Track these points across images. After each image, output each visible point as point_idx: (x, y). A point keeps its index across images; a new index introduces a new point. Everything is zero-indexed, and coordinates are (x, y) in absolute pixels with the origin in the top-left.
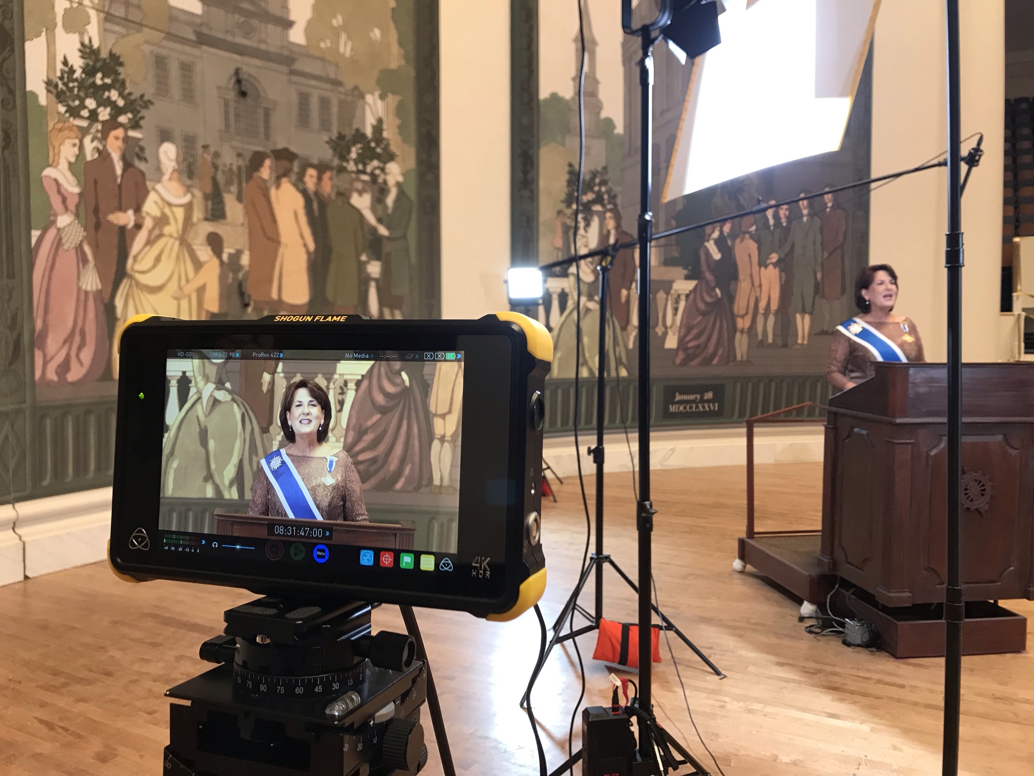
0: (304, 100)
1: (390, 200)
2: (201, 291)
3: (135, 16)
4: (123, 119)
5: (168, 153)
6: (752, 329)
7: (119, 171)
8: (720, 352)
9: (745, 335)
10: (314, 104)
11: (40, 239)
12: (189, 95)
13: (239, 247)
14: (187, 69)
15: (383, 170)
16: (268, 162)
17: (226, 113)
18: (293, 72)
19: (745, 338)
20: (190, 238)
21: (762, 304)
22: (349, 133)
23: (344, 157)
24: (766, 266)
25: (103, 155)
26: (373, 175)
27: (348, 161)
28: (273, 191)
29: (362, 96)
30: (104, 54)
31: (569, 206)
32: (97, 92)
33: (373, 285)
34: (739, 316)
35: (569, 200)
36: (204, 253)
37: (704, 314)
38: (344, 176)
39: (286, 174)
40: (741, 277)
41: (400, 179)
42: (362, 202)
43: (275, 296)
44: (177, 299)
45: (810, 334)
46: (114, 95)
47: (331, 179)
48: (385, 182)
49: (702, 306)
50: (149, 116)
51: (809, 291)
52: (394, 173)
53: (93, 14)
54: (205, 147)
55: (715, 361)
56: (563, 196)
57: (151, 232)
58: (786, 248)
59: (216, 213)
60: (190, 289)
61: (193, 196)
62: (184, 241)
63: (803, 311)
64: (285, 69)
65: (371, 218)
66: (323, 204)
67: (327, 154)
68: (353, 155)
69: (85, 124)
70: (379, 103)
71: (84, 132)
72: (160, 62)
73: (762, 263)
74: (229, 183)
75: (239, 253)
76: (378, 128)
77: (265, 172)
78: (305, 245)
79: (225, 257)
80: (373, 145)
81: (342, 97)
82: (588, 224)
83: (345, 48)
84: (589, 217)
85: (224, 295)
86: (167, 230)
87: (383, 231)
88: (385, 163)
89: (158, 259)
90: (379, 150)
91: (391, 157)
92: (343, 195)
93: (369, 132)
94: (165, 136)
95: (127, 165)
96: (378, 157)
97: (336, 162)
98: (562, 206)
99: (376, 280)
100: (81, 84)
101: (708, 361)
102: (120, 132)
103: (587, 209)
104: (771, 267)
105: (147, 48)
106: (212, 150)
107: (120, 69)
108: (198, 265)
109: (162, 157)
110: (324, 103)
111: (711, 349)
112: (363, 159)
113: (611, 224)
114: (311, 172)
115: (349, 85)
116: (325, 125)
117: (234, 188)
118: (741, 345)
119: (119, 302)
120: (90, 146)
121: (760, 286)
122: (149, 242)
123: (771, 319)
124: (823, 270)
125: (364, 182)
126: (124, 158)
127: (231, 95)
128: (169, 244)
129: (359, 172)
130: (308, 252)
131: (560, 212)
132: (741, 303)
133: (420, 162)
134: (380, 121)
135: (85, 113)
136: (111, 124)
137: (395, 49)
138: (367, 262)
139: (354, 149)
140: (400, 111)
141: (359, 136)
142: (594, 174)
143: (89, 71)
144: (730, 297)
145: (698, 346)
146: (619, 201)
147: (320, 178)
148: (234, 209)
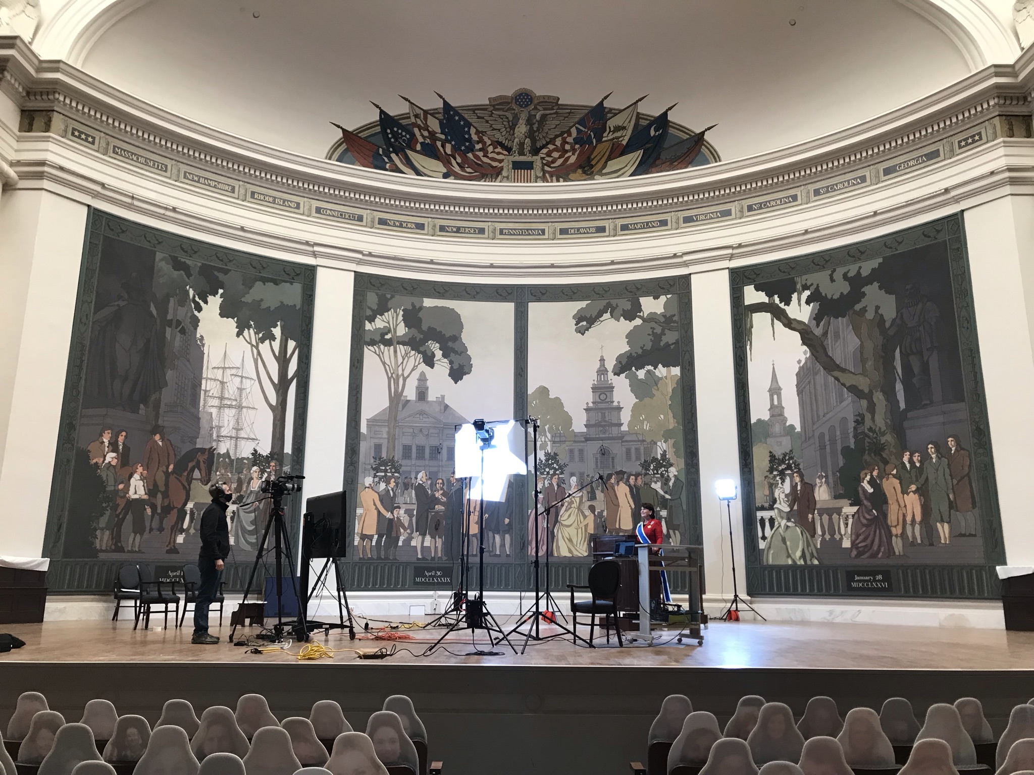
0: (628, 452)
1: (671, 484)
2: (586, 526)
3: (563, 439)
4: (558, 472)
5: (573, 480)
6: (903, 535)
7: (556, 489)
8: (882, 549)
9: (899, 539)
10: (633, 451)
11: (531, 512)
12: (582, 459)
13: (603, 509)
14: (581, 451)
15: (667, 471)
16: (614, 476)
17: (597, 462)
18: (623, 442)
19: (899, 540)
20: (582, 507)
21: (909, 519)
22: (649, 459)
23: (647, 469)
24: (908, 494)
25: (551, 484)
26: (662, 475)
27: (649, 471)
28: (616, 487)
29: (655, 443)
30: (552, 454)
31: (771, 472)
32: (549, 466)
33: (663, 519)
34: (892, 526)
35: (771, 470)
36: (587, 512)
37: (867, 526)
38: (648, 476)
39: (621, 480)
40: (890, 502)
41: (676, 473)
42: (657, 486)
43: (617, 527)
44: (577, 529)
45: (950, 537)
46: (555, 465)
47: (641, 479)
48: (668, 476)
49: (865, 522)
50: (567, 470)
51: (945, 507)
52: (673, 471)
53: (549, 443)
54: (588, 476)
55: (880, 555)
56: (768, 469)
57: (567, 507)
58: (922, 480)
59: (593, 497)
60: (582, 525)
61: (583, 493)
62: (579, 508)
63: (942, 521)
64: (620, 441)
65: (662, 492)
66: (638, 489)
67: (639, 469)
68: (652, 468)
69: (545, 476)
70: (664, 445)
71: (545, 479)
72: (571, 451)
73: (905, 492)
74: (597, 487)
75: (602, 511)
76: (664, 455)
77: (613, 481)
78: (630, 506)
79: (596, 513)
80: (661, 462)
81: (646, 446)
82: (783, 481)
83: (646, 426)
84: (783, 477)
85: (596, 527)
86: (573, 506)
87: (667, 497)
88: (667, 469)
89: (569, 516)
90: (664, 463)
91: (671, 465)
92: (648, 485)
93: (659, 457)
94: (572, 475)
95: (559, 486)
96: (664, 466)
97: (644, 471)
98: (768, 474)
99: (665, 518)
100: (545, 465)
101: (874, 555)
102: (557, 476)
103: (782, 474)
104: (911, 493)
105: (567, 448)
106: (590, 476)
107: (557, 457)
108: (585, 517)
109: (571, 482)
110: (637, 450)
111: (875, 547)
112: (656, 469)
113: (797, 479)
114: (632, 477)
115: (648, 440)
116: (638, 458)
117: (600, 488)
118: (898, 545)
119: (555, 531)
120: (546, 482)
121: (905, 506)
122: (566, 510)
123: (917, 527)
124: (954, 493)
125: (657, 477)
126: (558, 484)
127: (599, 456)
128: (574, 510)
129: (654, 474)
130: (631, 509)
131: (766, 477)
132: (892, 518)
133: (687, 464)
134: (665, 451)
135: (545, 473)
136: (554, 474)
137: (672, 420)
138: (659, 511)
139: (652, 465)
140: (675, 445)
141: (655, 459)
142: (785, 455)
143: (547, 460)
144: (885, 516)
145: (866, 546)
146: (801, 467)
147: (636, 479)
148: (600, 495)
